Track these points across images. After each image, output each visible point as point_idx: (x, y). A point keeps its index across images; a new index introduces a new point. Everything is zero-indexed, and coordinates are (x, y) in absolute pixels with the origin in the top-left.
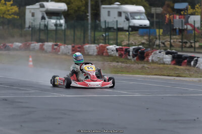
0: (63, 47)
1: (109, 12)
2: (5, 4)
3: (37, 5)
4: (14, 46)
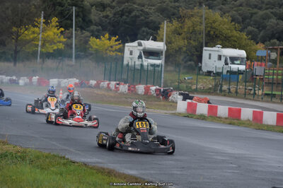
1: (210, 55)
2: (110, 39)
3: (135, 44)
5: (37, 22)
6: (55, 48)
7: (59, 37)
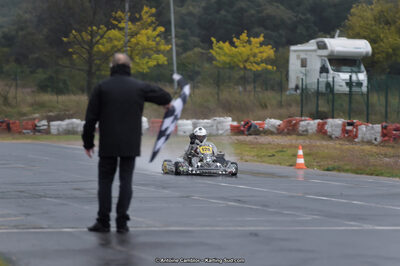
0: (363, 128)
2: (249, 42)
3: (312, 45)
4: (266, 126)
5: (115, 19)
6: (152, 63)
7: (158, 44)
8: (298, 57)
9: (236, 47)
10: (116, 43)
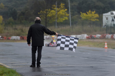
2: (91, 13)
3: (109, 13)
4: (96, 37)
5: (53, 7)
6: (64, 19)
7: (65, 14)
8: (105, 17)
9: (87, 14)
10: (53, 14)
